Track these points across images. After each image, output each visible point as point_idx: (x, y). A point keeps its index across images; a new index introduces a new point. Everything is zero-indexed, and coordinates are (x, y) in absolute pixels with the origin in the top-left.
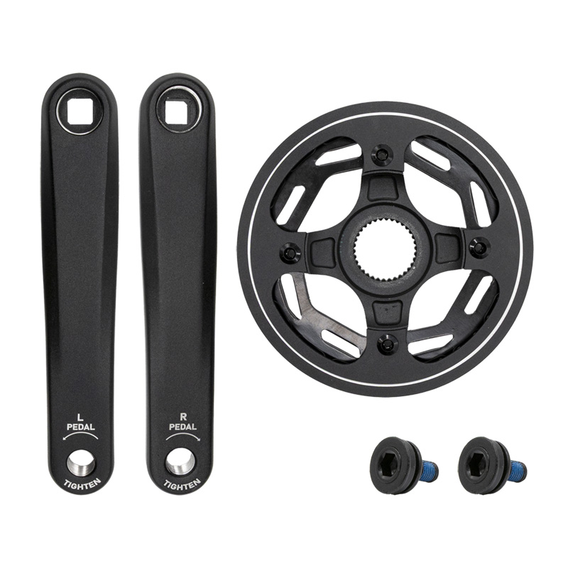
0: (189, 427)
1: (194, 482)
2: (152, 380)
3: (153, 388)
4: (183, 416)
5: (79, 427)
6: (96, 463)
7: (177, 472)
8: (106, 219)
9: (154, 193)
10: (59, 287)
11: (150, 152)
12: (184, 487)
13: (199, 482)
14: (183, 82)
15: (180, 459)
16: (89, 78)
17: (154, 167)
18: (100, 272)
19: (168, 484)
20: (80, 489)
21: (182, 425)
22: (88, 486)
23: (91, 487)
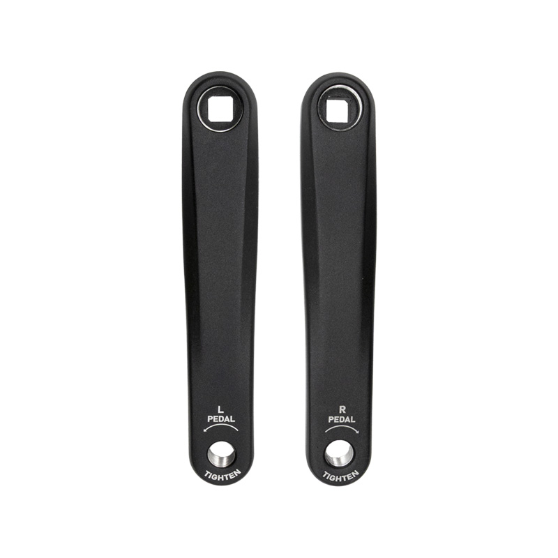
0: (348, 420)
1: (353, 473)
2: (312, 373)
3: (313, 381)
4: (342, 409)
5: (220, 419)
6: (236, 454)
7: (336, 464)
8: (246, 214)
9: (314, 190)
10: (200, 282)
11: (311, 150)
12: (342, 478)
13: (357, 473)
14: (344, 81)
15: (339, 451)
16: (230, 76)
17: (315, 164)
18: (240, 267)
19: (327, 475)
20: (221, 479)
21: (341, 417)
22: (228, 477)
23: (231, 478)
